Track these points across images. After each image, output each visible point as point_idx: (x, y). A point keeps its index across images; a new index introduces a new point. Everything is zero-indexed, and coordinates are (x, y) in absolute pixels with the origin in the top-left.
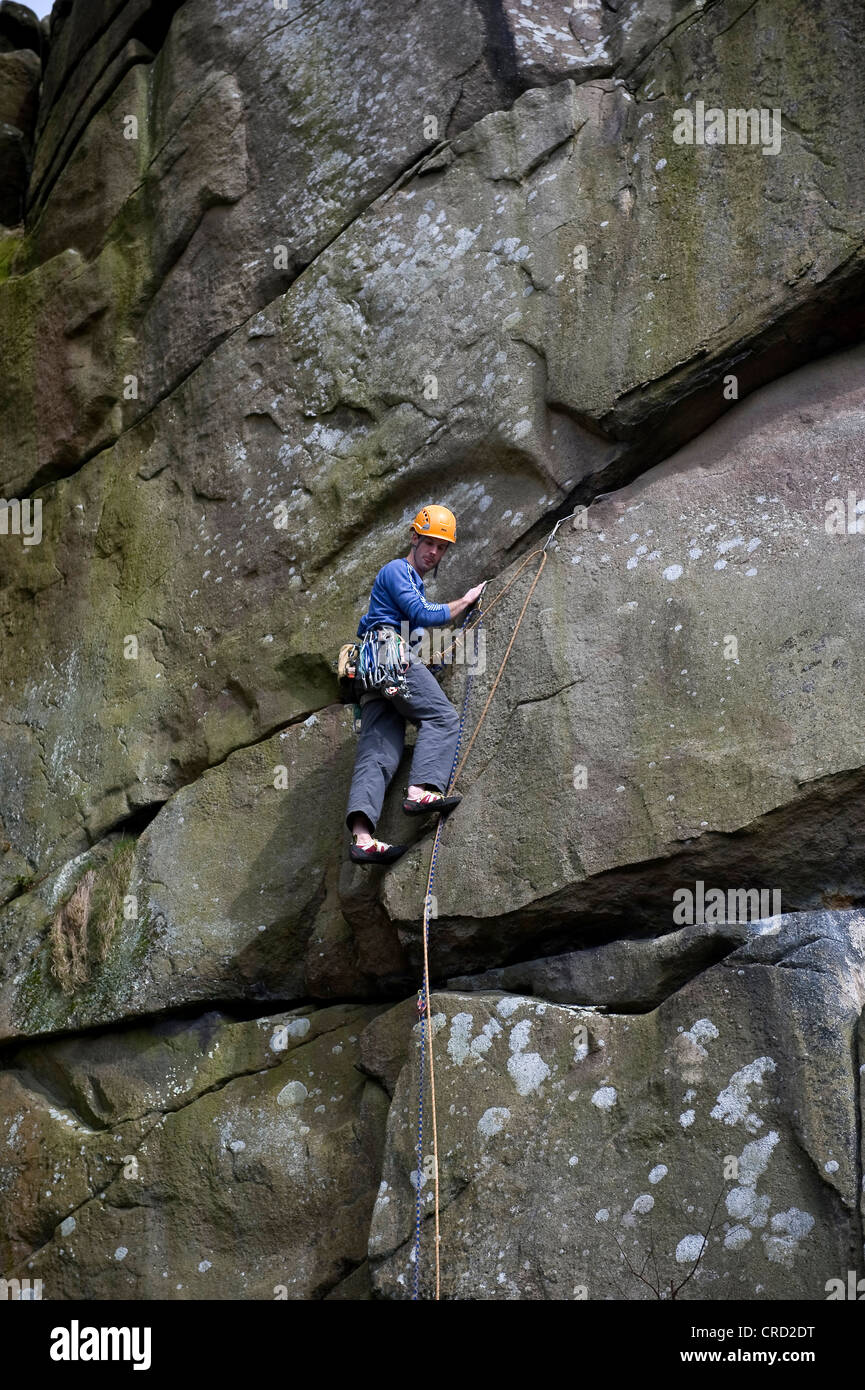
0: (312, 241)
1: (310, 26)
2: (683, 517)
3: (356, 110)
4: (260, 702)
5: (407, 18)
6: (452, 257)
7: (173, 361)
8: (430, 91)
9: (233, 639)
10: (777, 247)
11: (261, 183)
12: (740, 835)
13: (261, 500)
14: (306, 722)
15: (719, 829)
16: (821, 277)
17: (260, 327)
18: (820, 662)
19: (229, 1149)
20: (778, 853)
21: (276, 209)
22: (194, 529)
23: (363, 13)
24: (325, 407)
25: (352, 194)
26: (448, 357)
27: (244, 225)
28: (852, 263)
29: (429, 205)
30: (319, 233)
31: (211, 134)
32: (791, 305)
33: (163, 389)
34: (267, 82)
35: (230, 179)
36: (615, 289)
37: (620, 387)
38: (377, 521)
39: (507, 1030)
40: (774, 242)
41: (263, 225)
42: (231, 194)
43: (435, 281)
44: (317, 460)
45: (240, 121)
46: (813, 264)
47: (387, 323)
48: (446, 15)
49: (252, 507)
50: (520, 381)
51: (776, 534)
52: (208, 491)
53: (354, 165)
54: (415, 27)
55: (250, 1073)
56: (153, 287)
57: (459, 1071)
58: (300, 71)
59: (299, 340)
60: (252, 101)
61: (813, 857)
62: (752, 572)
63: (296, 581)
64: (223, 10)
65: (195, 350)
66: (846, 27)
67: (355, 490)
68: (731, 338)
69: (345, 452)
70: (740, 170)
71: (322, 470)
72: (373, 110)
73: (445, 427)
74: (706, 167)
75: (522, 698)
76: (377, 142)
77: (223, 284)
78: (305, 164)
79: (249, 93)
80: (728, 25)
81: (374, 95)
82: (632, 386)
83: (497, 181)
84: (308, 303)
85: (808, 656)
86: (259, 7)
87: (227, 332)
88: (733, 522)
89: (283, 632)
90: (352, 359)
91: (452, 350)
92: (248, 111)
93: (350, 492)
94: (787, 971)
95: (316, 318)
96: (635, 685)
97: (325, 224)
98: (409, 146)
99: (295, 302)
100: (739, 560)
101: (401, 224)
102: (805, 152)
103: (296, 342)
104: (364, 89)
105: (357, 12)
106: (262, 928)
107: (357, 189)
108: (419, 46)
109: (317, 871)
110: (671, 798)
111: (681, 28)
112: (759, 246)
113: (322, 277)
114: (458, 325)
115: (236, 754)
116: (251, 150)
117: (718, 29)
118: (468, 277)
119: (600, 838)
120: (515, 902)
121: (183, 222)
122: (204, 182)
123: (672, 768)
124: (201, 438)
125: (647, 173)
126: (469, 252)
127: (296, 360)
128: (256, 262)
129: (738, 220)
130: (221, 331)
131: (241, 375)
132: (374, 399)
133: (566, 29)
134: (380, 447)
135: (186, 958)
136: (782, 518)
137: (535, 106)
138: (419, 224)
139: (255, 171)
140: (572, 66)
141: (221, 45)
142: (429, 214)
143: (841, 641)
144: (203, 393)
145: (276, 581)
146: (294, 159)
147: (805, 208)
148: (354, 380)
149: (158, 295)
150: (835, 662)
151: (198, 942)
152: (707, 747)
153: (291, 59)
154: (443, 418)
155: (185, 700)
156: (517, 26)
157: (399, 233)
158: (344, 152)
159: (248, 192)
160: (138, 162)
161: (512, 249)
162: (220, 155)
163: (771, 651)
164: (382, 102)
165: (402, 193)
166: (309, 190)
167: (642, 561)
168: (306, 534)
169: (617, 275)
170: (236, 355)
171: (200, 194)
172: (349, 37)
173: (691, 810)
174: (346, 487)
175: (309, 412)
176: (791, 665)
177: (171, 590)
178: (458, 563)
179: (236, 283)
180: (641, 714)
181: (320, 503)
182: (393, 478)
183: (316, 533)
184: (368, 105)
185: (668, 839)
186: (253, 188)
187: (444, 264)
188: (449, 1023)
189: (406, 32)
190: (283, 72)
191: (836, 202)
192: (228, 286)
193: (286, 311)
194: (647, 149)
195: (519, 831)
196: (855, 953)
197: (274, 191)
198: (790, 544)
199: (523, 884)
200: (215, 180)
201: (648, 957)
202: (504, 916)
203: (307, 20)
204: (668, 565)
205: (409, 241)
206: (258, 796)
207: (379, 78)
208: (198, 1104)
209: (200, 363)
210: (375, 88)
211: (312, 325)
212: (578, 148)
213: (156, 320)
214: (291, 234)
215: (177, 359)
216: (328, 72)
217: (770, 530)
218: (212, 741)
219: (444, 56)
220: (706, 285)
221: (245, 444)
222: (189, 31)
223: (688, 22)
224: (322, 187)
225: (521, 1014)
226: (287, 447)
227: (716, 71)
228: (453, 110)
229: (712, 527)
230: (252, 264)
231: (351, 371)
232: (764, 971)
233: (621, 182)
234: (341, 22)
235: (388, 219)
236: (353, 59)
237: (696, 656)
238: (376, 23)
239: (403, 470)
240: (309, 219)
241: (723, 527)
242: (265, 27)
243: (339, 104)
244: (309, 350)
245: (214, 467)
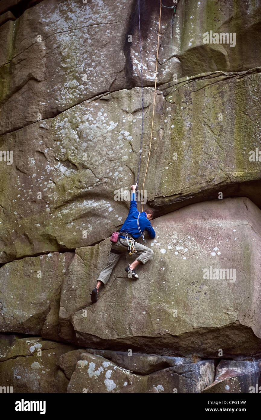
0: (64, 105)
1: (71, 36)
2: (167, 235)
3: (83, 70)
4: (34, 244)
5: (103, 48)
6: (108, 129)
7: (13, 122)
8: (107, 74)
9: (27, 221)
10: (204, 169)
11: (49, 79)
12: (176, 337)
13: (39, 179)
14: (48, 255)
15: (170, 333)
16: (216, 183)
17: (44, 125)
18: (201, 292)
19: (16, 377)
20: (184, 343)
21: (53, 89)
22: (15, 179)
23: (89, 40)
24: (62, 159)
25: (78, 96)
26: (104, 161)
27: (42, 90)
28: (225, 182)
29: (102, 110)
30: (66, 104)
31: (35, 58)
32: (207, 188)
33: (8, 129)
34: (55, 48)
35: (39, 75)
36: (156, 161)
37: (156, 194)
38: (75, 201)
39: (105, 372)
40: (204, 167)
41: (48, 93)
42: (39, 79)
43: (102, 135)
44: (58, 174)
45: (44, 57)
46: (214, 178)
47: (85, 142)
48: (114, 52)
49: (36, 180)
50: (126, 178)
51: (192, 249)
52: (21, 169)
53: (80, 86)
54: (104, 52)
55: (23, 356)
56: (9, 97)
57: (91, 379)
58: (66, 50)
59: (57, 135)
60: (49, 52)
61: (192, 346)
62: (185, 258)
63: (48, 210)
64: (43, 18)
65: (21, 122)
66: (230, 107)
67: (70, 189)
68: (189, 192)
69: (67, 175)
70: (195, 139)
71: (60, 178)
72: (88, 72)
73: (101, 182)
74: (186, 133)
75: (118, 276)
76: (88, 83)
77: (32, 105)
78: (64, 80)
79: (49, 49)
80: (196, 90)
81: (89, 68)
82: (160, 195)
83: (124, 111)
84: (61, 124)
85: (198, 289)
86: (55, 22)
87: (32, 121)
88: (181, 241)
89: (44, 225)
90: (73, 148)
91: (106, 160)
92: (48, 55)
93: (69, 189)
94: (184, 378)
95: (63, 130)
96: (150, 282)
97: (69, 102)
98: (98, 89)
99: (57, 122)
100: (182, 254)
101: (93, 112)
102: (215, 141)
103: (55, 135)
104: (86, 64)
105: (87, 39)
106: (31, 315)
107: (80, 95)
108: (105, 58)
109: (48, 302)
110: (158, 320)
111: (182, 84)
112: (199, 166)
113: (67, 118)
114: (108, 152)
115: (26, 259)
116: (47, 67)
117: (193, 90)
118: (112, 137)
119: (138, 326)
120: (112, 337)
121: (22, 81)
122: (31, 72)
123: (159, 311)
124: (20, 151)
125: (168, 127)
126: (113, 130)
127: (55, 141)
128: (44, 103)
129: (194, 155)
130: (30, 120)
131: (36, 137)
132: (79, 163)
133: (146, 65)
134: (79, 179)
135: (8, 319)
136: (194, 245)
137: (138, 93)
138: (98, 114)
139: (47, 74)
140: (147, 79)
141: (42, 30)
142: (102, 112)
143: (207, 287)
144: (22, 137)
145: (42, 207)
146: (60, 76)
147: (214, 160)
148: (73, 154)
149: (10, 99)
150: (205, 293)
151: (12, 315)
152: (169, 307)
153: (64, 45)
154: (101, 179)
155: (10, 234)
156: (134, 62)
157: (92, 115)
158: (77, 81)
159: (44, 80)
160: (8, 54)
161: (127, 136)
162: (37, 65)
163: (188, 284)
164: (91, 71)
165: (94, 102)
166: (65, 88)
167: (155, 245)
168: (53, 197)
169: (158, 157)
170: (34, 131)
171: (29, 74)
172: (83, 46)
173: (163, 325)
174: (67, 187)
175: (57, 158)
176: (193, 290)
177: (6, 196)
178: (99, 223)
179: (37, 107)
180: (152, 292)
181: (58, 188)
182: (83, 191)
183: (55, 197)
184: (87, 70)
185: (157, 332)
186: (46, 80)
187: (105, 131)
188: (88, 364)
189: (101, 52)
190: (61, 47)
191: (222, 161)
192: (34, 107)
193: (53, 124)
194: (169, 120)
195: (115, 316)
196: (200, 375)
197: (53, 84)
198: (195, 253)
199: (115, 333)
200: (34, 72)
201: (147, 363)
202: (108, 340)
203: (70, 33)
204: (162, 248)
205: (95, 119)
206: (32, 274)
207: (91, 63)
208: (8, 361)
209: (22, 127)
210: (90, 66)
211: (61, 132)
212: (149, 110)
213: (8, 106)
214: (57, 100)
215: (14, 122)
216: (75, 54)
217: (191, 247)
218: (18, 251)
219: (113, 65)
220: (183, 172)
221: (35, 159)
222: (31, 19)
223: (184, 83)
224: (69, 89)
225: (109, 368)
226: (49, 166)
227: (191, 103)
228: (113, 83)
229: (175, 241)
230: (43, 103)
231: (72, 151)
232: (178, 376)
233: (161, 127)
234: (81, 40)
235: (89, 109)
236: (84, 53)
237: (168, 279)
238: (92, 45)
239: (86, 189)
240: (63, 97)
241: (178, 242)
242: (56, 30)
243: (77, 66)
244: (59, 139)
245: (24, 163)
